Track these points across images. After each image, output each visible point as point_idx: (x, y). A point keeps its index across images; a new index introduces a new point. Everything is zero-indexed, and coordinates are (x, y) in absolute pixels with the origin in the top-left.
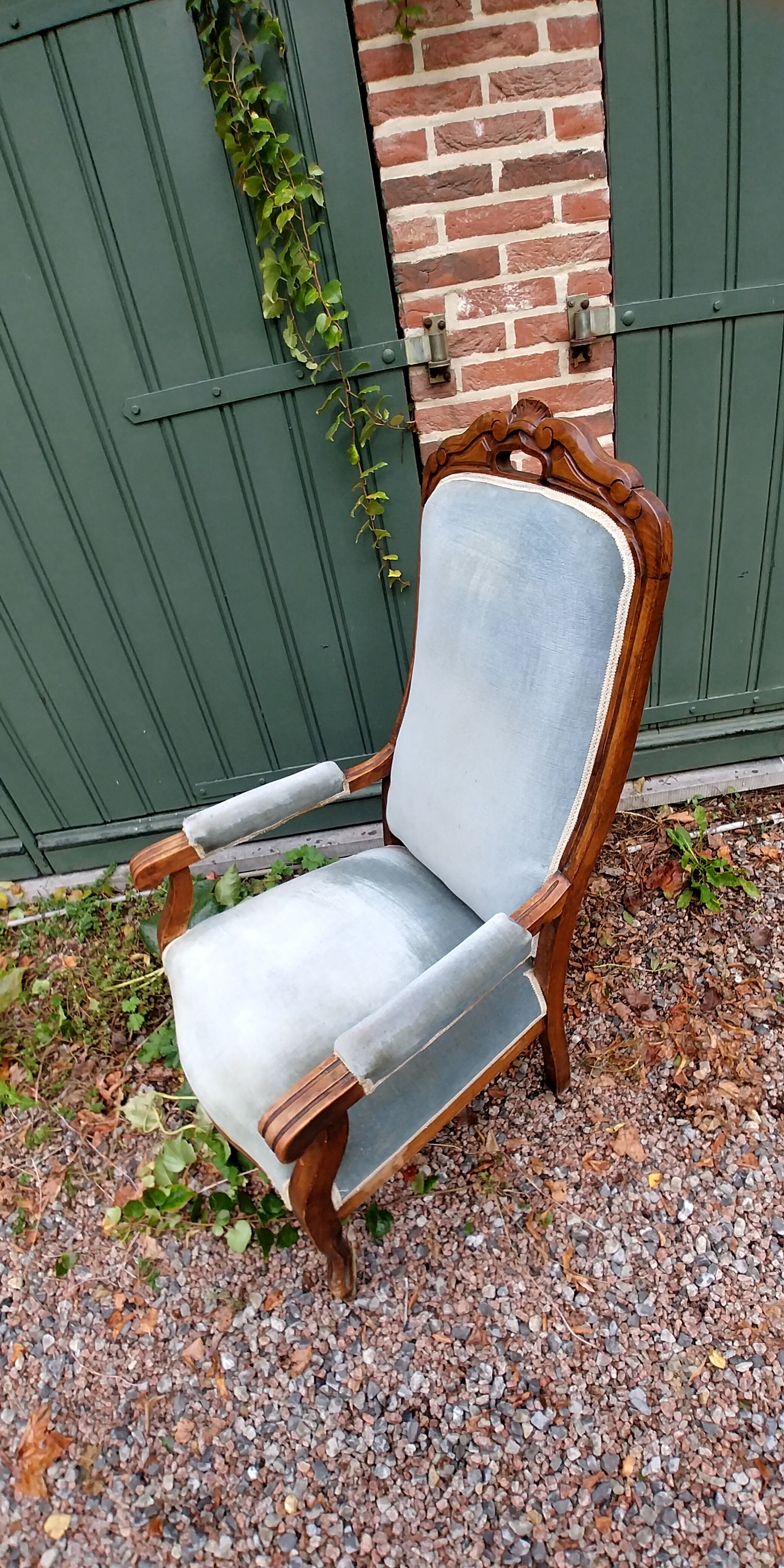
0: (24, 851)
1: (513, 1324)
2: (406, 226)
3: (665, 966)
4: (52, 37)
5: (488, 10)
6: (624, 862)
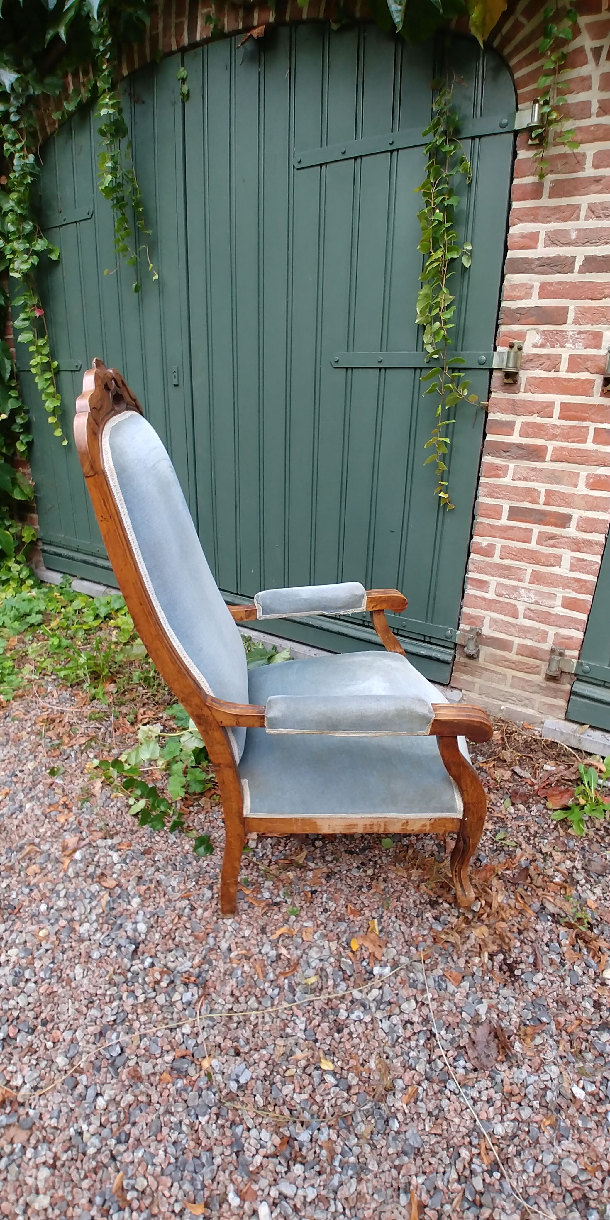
1: (224, 946)
2: (514, 287)
3: (508, 842)
4: (359, 160)
5: (596, 166)
6: (535, 773)
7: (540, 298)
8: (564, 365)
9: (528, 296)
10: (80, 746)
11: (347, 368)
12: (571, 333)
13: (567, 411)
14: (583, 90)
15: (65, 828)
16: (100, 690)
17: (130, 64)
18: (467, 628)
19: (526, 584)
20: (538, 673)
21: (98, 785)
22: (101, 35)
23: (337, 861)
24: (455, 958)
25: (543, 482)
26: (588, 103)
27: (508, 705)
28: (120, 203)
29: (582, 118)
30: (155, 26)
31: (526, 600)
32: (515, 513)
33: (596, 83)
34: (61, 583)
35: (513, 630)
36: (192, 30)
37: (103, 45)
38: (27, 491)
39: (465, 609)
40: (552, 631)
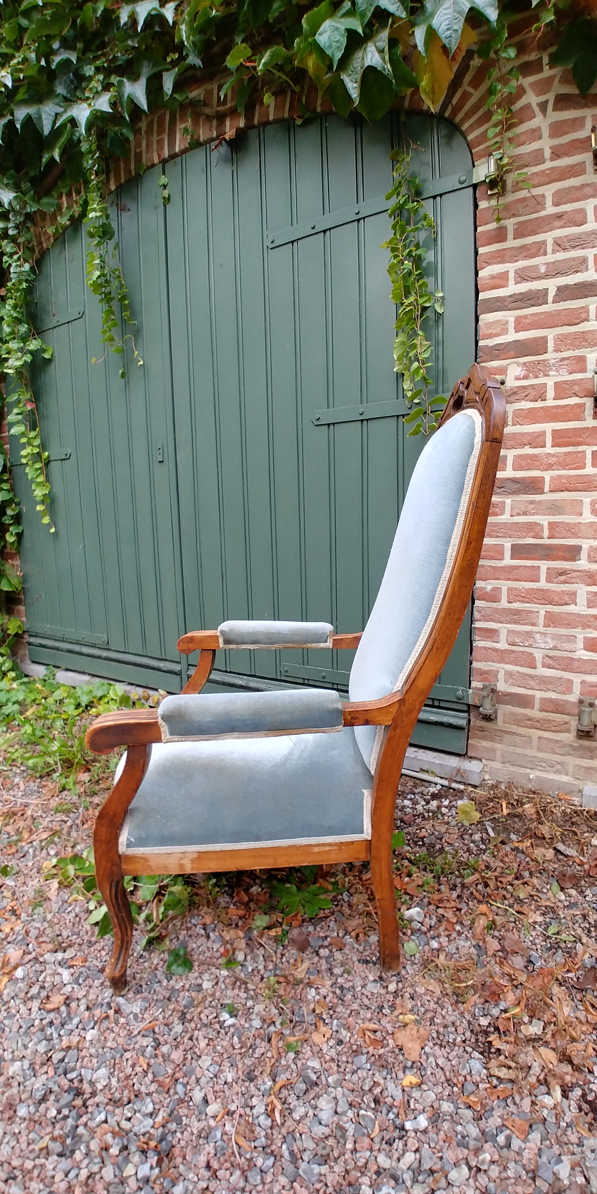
0: (178, 674)
2: (490, 325)
3: (564, 936)
4: (328, 233)
5: (556, 204)
6: (582, 850)
7: (517, 332)
8: (551, 393)
9: (505, 331)
10: (41, 841)
11: (329, 425)
12: (553, 361)
13: (560, 440)
14: (535, 140)
15: (9, 939)
16: (71, 780)
17: (117, 177)
18: (480, 685)
19: (541, 628)
20: (568, 731)
21: (55, 884)
22: (90, 152)
23: (349, 973)
24: (517, 1098)
25: (545, 515)
26: (541, 150)
27: (538, 773)
28: (108, 298)
29: (537, 165)
30: (138, 145)
31: (543, 646)
32: (518, 551)
33: (545, 132)
34: (46, 675)
35: (532, 683)
36: (172, 143)
37: (92, 158)
38: (15, 581)
39: (475, 664)
40: (577, 679)
